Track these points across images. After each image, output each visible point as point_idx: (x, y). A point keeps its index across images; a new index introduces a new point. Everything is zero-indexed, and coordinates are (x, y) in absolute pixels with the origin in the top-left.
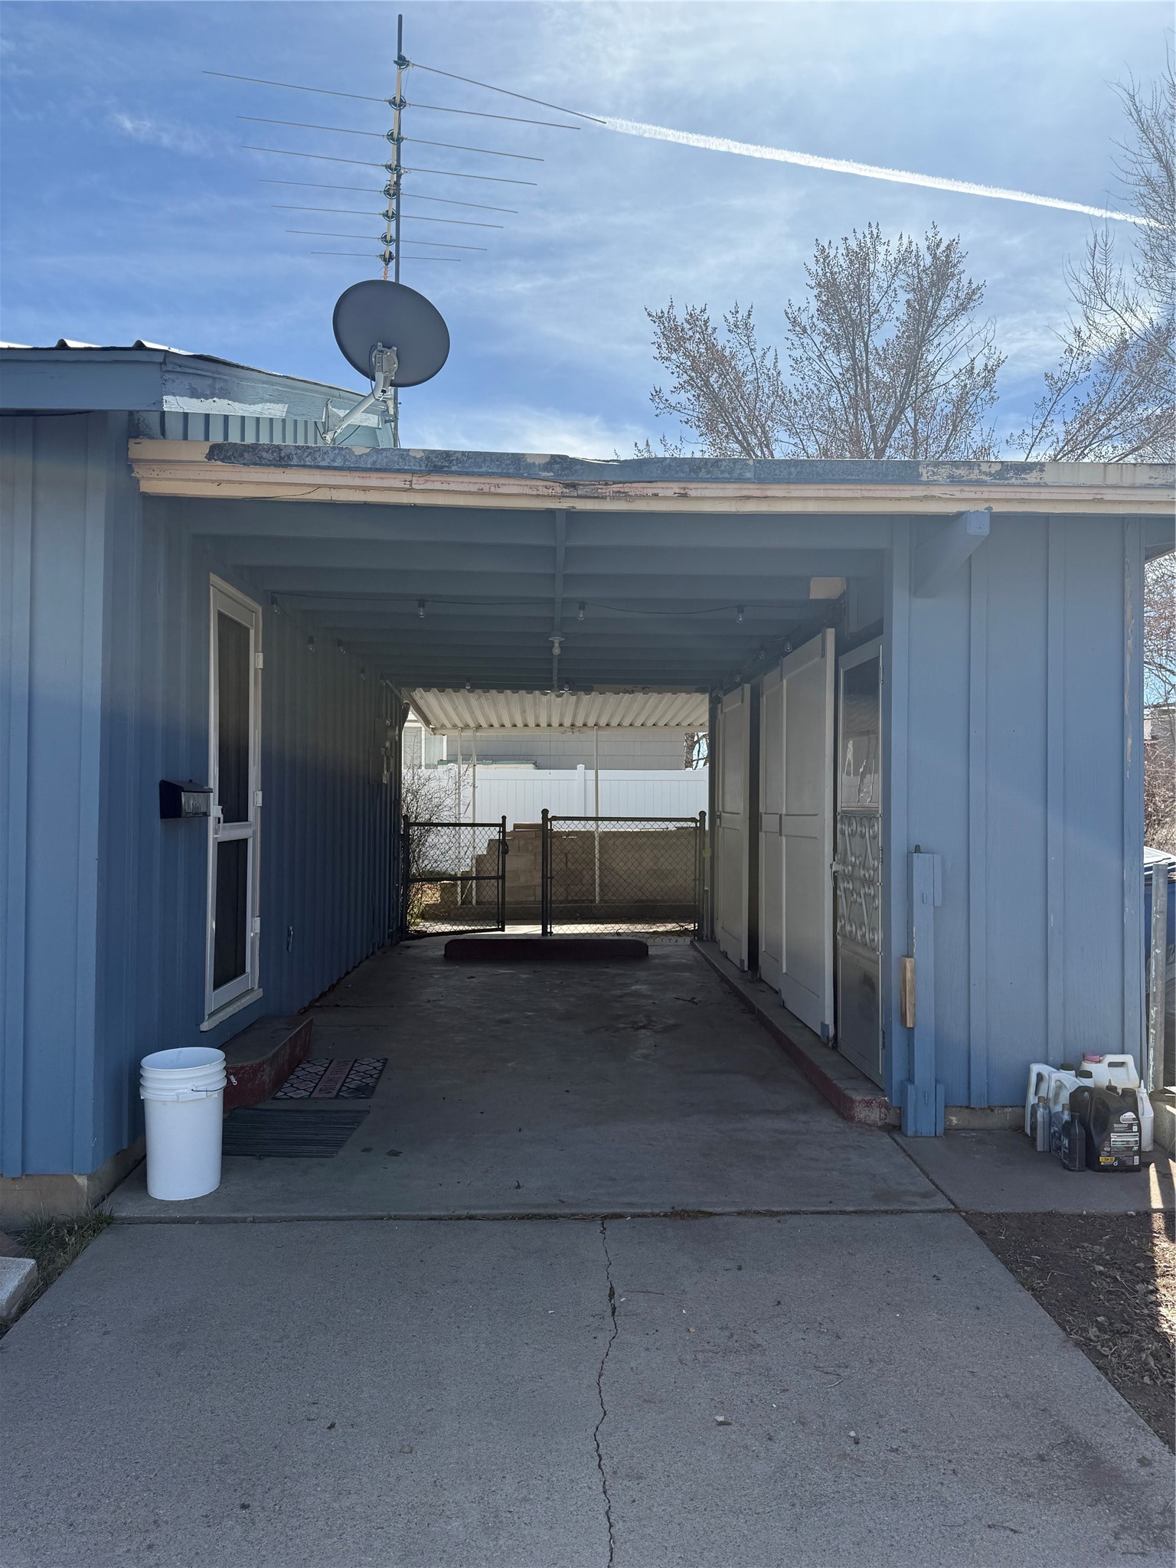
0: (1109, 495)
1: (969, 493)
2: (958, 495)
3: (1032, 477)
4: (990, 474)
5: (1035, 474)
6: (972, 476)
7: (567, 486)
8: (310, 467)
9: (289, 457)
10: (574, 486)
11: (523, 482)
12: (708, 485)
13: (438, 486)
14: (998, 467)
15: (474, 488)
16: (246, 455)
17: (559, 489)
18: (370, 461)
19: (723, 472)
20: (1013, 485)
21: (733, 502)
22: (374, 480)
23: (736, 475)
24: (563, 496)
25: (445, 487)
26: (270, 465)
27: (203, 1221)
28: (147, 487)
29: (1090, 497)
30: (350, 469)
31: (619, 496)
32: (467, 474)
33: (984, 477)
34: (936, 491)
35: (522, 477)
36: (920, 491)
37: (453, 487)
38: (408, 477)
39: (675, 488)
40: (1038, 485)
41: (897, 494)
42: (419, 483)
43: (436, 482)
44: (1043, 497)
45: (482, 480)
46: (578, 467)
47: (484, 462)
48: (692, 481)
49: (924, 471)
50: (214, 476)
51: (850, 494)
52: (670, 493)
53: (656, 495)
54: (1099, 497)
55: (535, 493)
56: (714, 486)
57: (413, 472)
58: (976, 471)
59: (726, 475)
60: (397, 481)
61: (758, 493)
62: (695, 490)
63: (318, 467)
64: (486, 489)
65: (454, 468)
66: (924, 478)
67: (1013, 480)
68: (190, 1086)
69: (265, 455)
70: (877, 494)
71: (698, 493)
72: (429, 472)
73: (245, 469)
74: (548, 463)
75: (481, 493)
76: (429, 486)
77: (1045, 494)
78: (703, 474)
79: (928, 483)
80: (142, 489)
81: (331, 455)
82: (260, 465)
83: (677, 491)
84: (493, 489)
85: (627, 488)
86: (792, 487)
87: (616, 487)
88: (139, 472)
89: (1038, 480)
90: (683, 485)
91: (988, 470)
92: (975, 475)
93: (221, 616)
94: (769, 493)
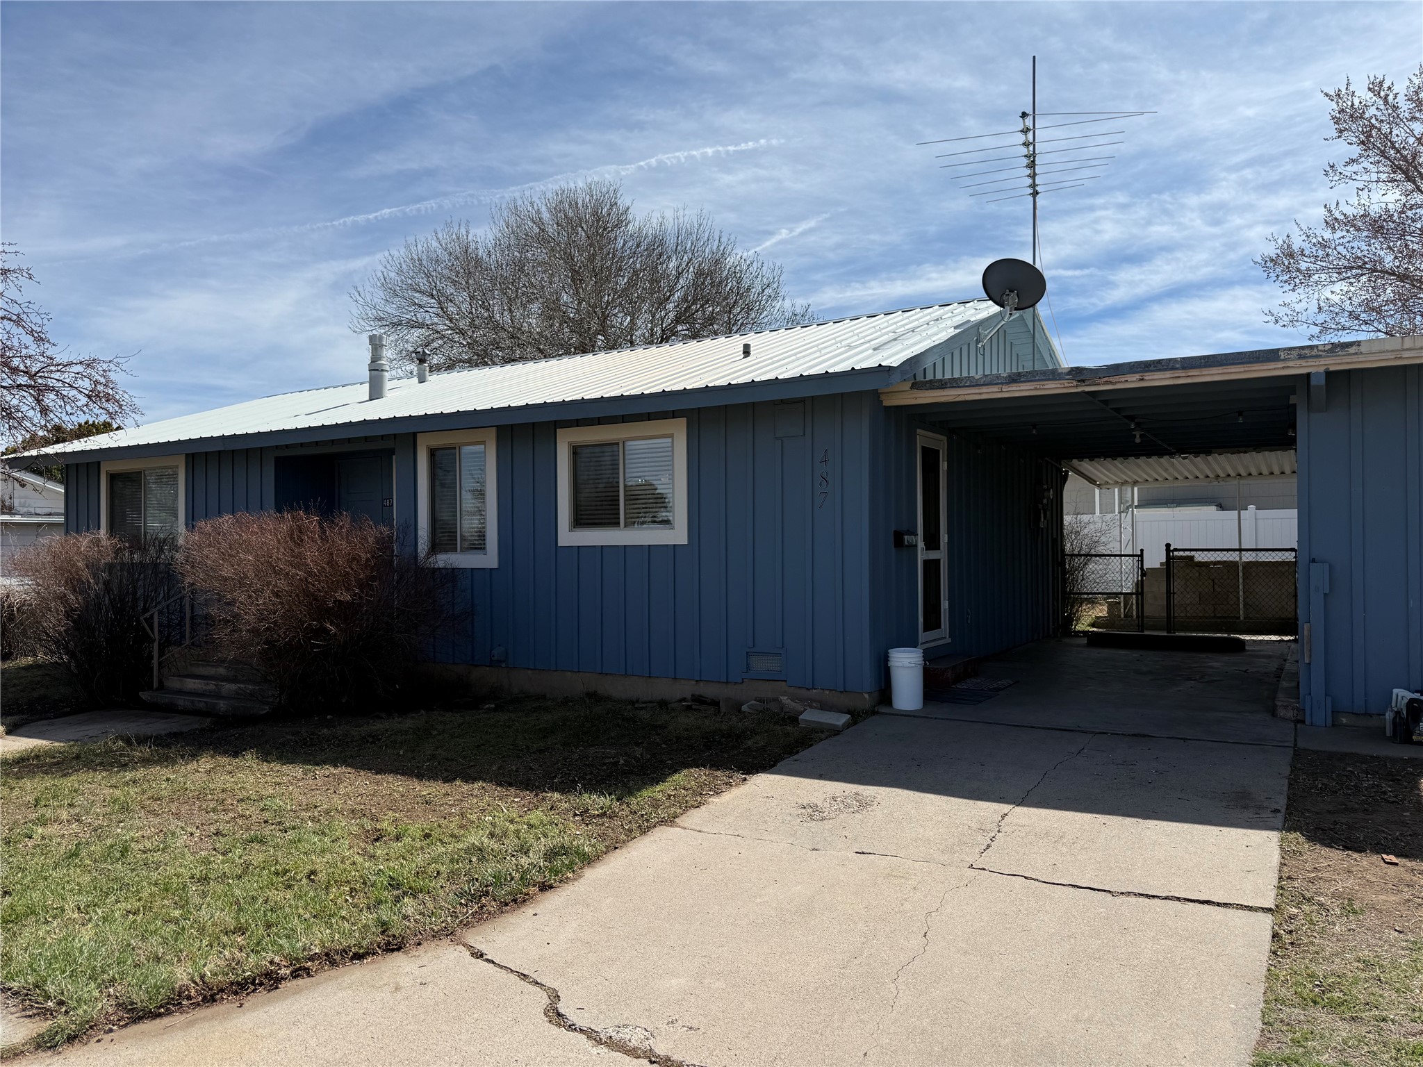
0: (1406, 354)
1: (1311, 362)
2: (1304, 364)
3: (1352, 350)
4: (1325, 351)
5: (1354, 348)
6: (1313, 353)
7: (1079, 381)
8: (955, 387)
9: (946, 384)
10: (1083, 381)
11: (1057, 382)
12: (1155, 373)
13: (1014, 388)
14: (1330, 346)
15: (1032, 387)
16: (927, 385)
17: (1075, 383)
18: (982, 381)
19: (1163, 366)
20: (1339, 356)
21: (1171, 380)
22: (984, 390)
23: (1170, 367)
24: (1077, 386)
25: (1018, 389)
26: (937, 389)
27: (914, 716)
28: (886, 403)
29: (1393, 357)
30: (973, 386)
31: (1107, 383)
32: (1029, 381)
33: (1320, 353)
34: (1290, 364)
35: (1056, 380)
36: (1280, 365)
37: (1022, 388)
38: (1000, 386)
39: (1137, 376)
40: (1356, 354)
41: (1265, 368)
42: (1005, 388)
43: (1014, 387)
44: (1360, 360)
45: (1037, 383)
46: (1085, 372)
47: (1037, 374)
48: (1147, 372)
49: (1282, 354)
50: (914, 396)
51: (1237, 370)
52: (1134, 379)
53: (1127, 381)
54: (1399, 356)
55: (1063, 386)
56: (1159, 373)
57: (1002, 384)
58: (1316, 350)
59: (1165, 367)
60: (995, 389)
61: (1184, 375)
62: (1148, 376)
63: (959, 387)
64: (1038, 387)
65: (1022, 379)
66: (1282, 357)
67: (1340, 353)
68: (908, 661)
69: (935, 384)
70: (1254, 368)
71: (1150, 378)
72: (1010, 383)
73: (927, 391)
74: (1070, 371)
75: (1036, 389)
76: (1009, 389)
77: (1361, 358)
78: (1151, 368)
79: (1285, 360)
80: (884, 404)
81: (965, 381)
82: (934, 389)
83: (1138, 377)
84: (1041, 387)
85: (1111, 379)
86: (1203, 369)
87: (1105, 379)
88: (882, 397)
89: (1357, 351)
90: (1141, 374)
91: (1323, 349)
92: (1315, 352)
93: (923, 448)
94: (1190, 374)
